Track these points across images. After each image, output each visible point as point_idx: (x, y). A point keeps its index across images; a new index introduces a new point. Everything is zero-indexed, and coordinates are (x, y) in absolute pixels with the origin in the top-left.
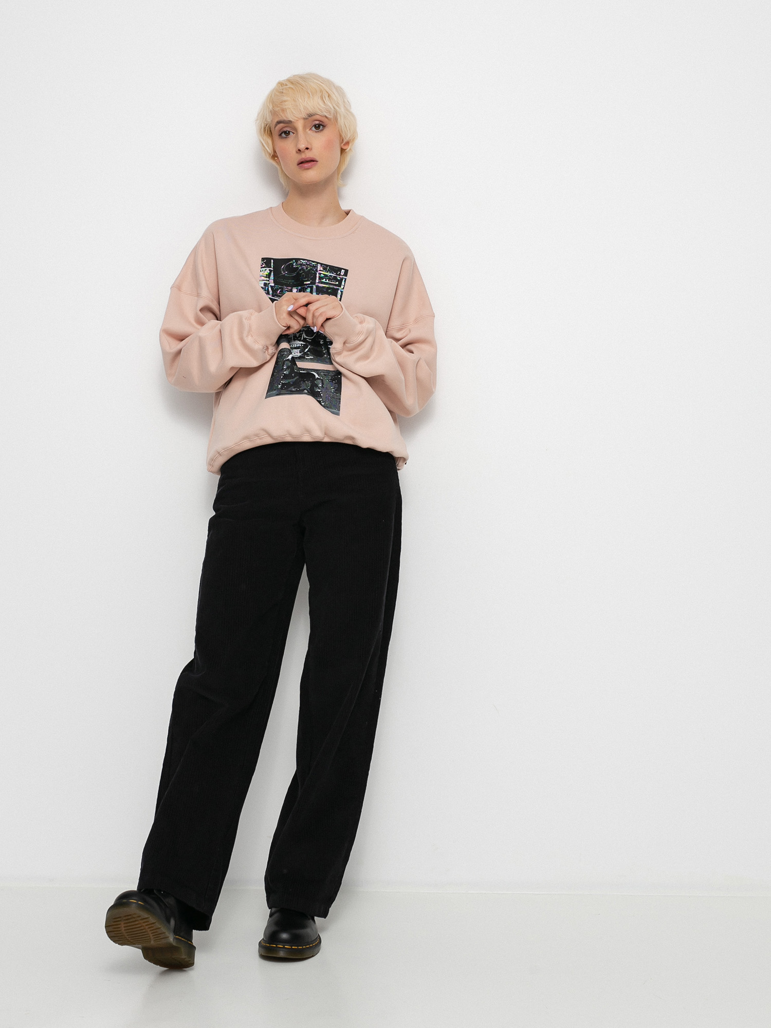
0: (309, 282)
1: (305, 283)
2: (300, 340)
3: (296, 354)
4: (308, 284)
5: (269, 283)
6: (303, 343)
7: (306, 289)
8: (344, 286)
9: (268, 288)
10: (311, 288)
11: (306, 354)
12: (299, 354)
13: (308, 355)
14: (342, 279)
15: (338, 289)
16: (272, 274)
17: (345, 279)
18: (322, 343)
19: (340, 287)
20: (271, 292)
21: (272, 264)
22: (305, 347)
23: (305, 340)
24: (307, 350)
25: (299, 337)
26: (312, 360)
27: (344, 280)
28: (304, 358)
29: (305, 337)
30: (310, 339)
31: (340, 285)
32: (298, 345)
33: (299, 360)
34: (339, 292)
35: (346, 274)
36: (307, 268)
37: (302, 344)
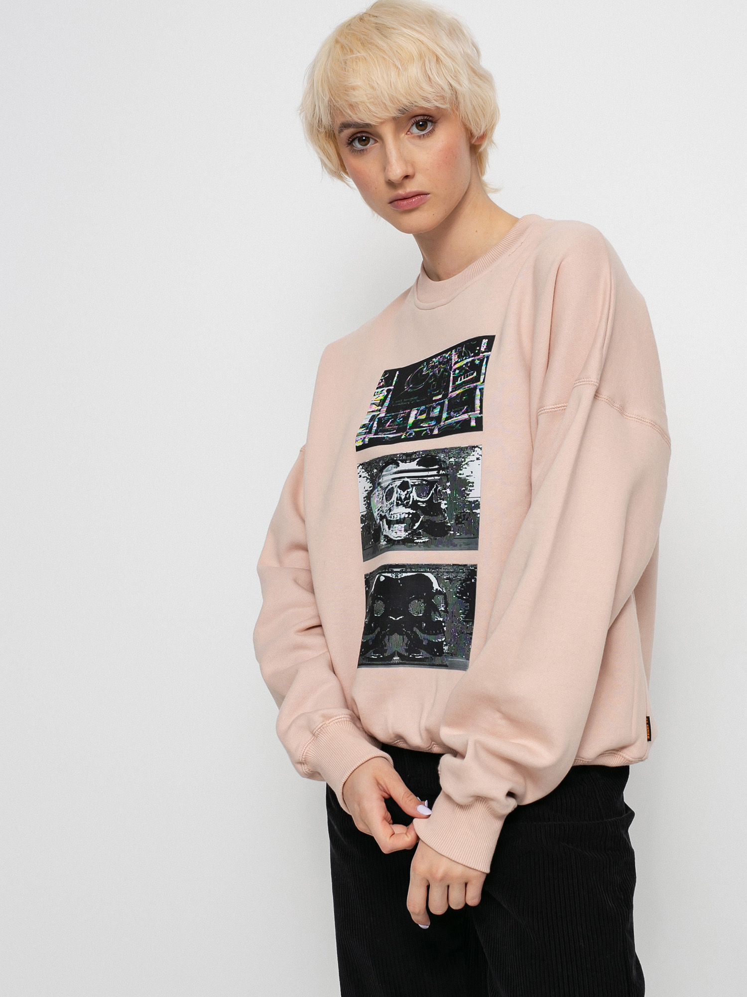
0: (440, 396)
1: (434, 399)
2: (406, 506)
3: (399, 534)
4: (440, 399)
5: (378, 415)
6: (411, 511)
7: (435, 408)
8: (485, 374)
9: (373, 424)
10: (442, 405)
11: (415, 533)
12: (403, 535)
13: (419, 536)
14: (482, 361)
15: (475, 388)
16: (390, 396)
17: (488, 357)
18: (443, 506)
19: (479, 381)
20: (374, 429)
21: (396, 378)
22: (414, 518)
23: (414, 506)
24: (417, 525)
25: (406, 499)
26: (426, 546)
27: (485, 359)
28: (412, 541)
29: (416, 498)
30: (423, 502)
31: (477, 379)
32: (402, 516)
33: (403, 546)
34: (478, 392)
35: (489, 348)
36: (439, 371)
37: (409, 513)
